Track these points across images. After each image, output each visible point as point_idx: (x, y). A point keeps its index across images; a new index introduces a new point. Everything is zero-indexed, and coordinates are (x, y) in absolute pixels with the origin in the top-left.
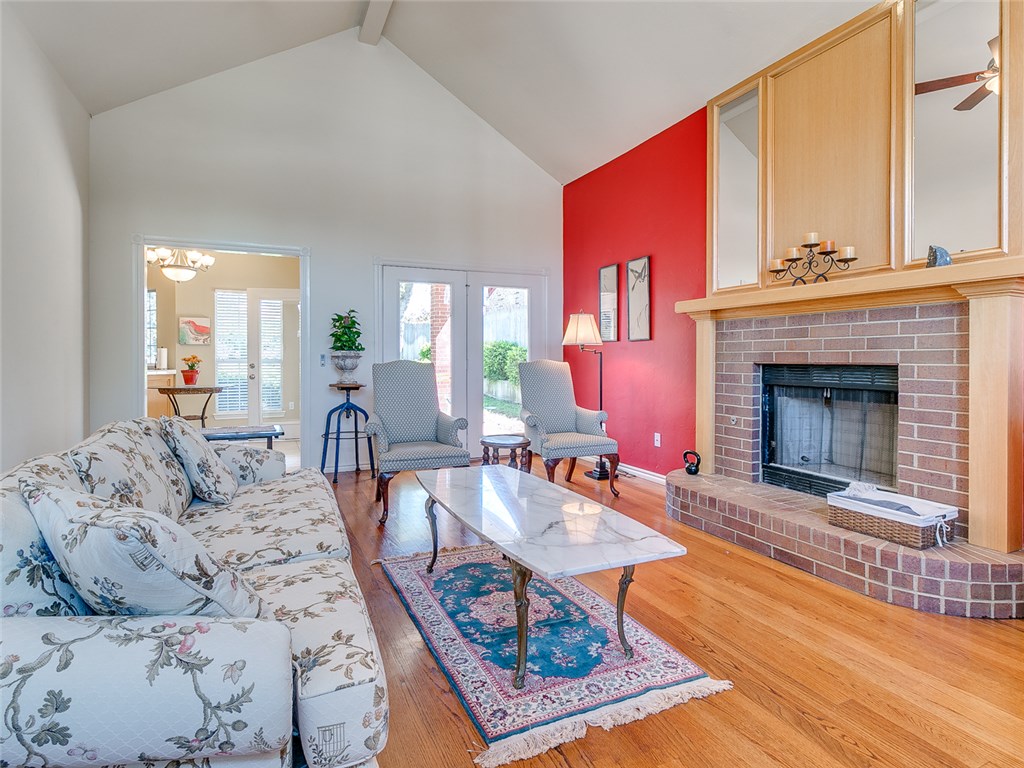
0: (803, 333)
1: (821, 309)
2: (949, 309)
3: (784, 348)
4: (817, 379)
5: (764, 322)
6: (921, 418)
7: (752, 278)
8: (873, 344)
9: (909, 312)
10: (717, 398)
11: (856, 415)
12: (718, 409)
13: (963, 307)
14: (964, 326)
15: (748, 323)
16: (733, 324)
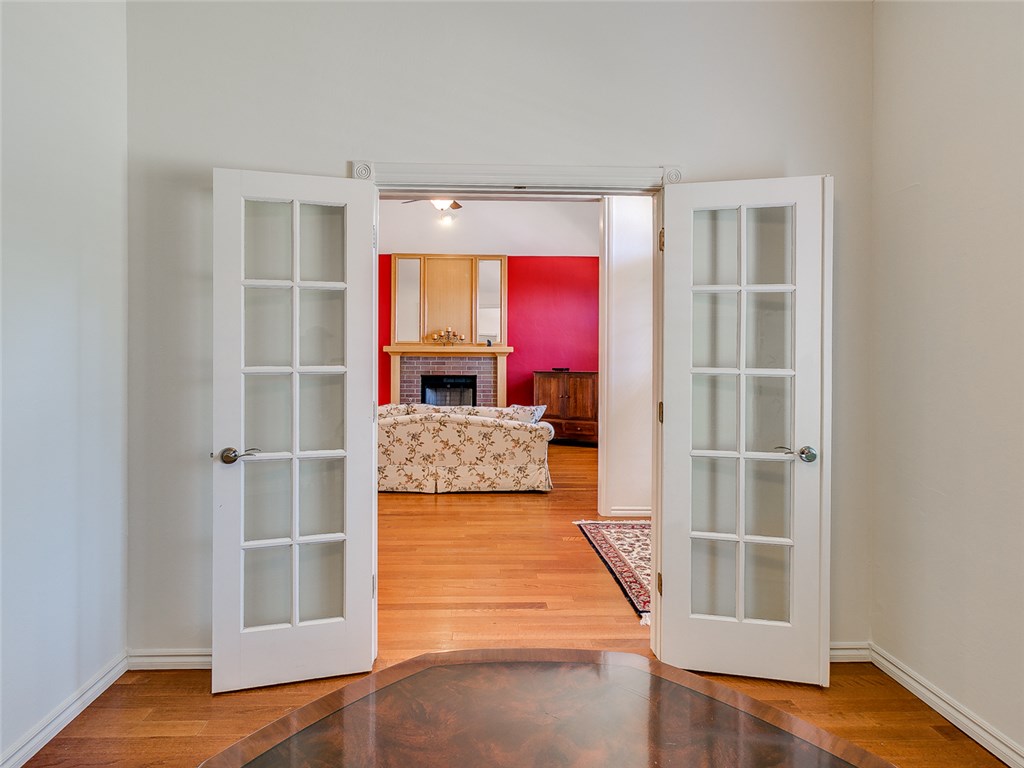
0: (444, 364)
1: (451, 356)
2: (490, 359)
3: (433, 369)
4: (445, 380)
5: (426, 358)
6: (484, 391)
7: (416, 339)
8: (469, 368)
9: (480, 359)
10: (401, 391)
11: (459, 394)
12: (401, 396)
13: (496, 359)
14: (496, 364)
15: (418, 358)
16: (411, 358)
